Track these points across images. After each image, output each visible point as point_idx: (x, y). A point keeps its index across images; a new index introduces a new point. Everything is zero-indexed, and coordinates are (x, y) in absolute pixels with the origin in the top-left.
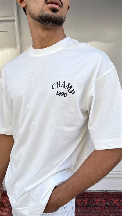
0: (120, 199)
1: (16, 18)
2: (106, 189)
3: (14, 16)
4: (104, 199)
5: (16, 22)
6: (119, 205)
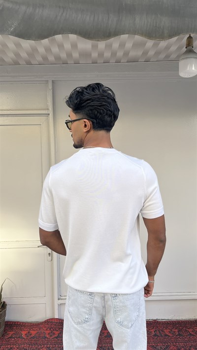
0: (173, 329)
1: (51, 112)
2: (155, 318)
3: (48, 109)
4: (153, 328)
5: (51, 116)
6: (170, 335)
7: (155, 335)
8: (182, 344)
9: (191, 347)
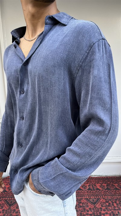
0: (103, 183)
4: (87, 183)
7: (89, 189)
8: (109, 197)
9: (116, 200)
